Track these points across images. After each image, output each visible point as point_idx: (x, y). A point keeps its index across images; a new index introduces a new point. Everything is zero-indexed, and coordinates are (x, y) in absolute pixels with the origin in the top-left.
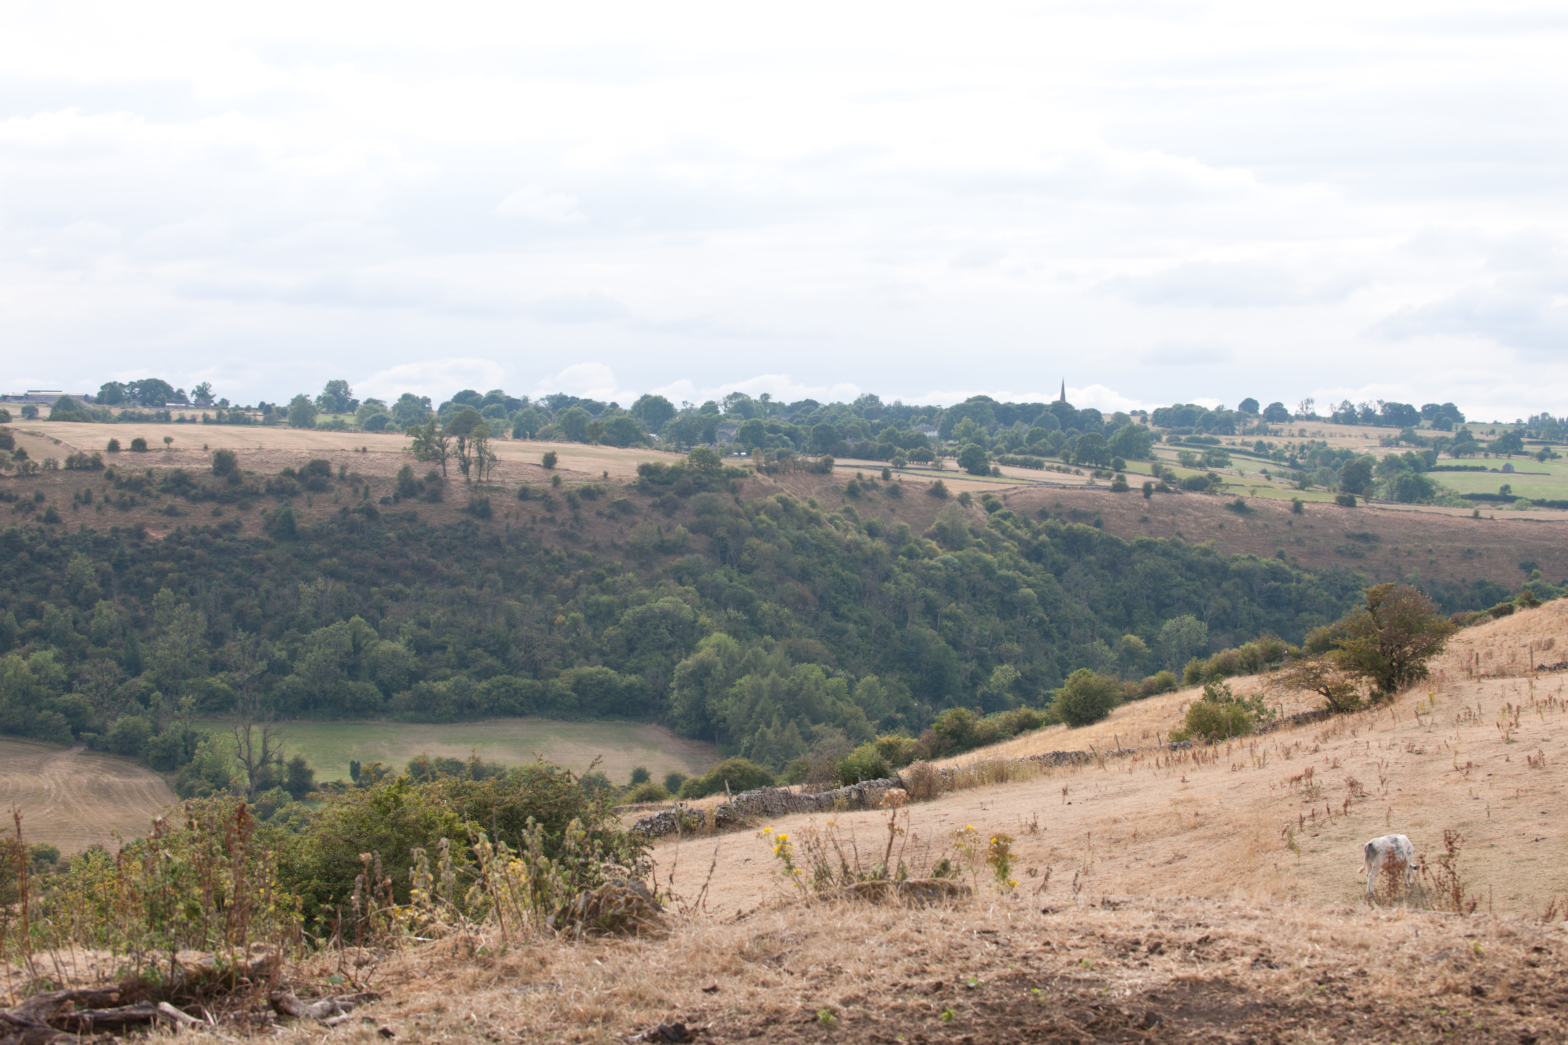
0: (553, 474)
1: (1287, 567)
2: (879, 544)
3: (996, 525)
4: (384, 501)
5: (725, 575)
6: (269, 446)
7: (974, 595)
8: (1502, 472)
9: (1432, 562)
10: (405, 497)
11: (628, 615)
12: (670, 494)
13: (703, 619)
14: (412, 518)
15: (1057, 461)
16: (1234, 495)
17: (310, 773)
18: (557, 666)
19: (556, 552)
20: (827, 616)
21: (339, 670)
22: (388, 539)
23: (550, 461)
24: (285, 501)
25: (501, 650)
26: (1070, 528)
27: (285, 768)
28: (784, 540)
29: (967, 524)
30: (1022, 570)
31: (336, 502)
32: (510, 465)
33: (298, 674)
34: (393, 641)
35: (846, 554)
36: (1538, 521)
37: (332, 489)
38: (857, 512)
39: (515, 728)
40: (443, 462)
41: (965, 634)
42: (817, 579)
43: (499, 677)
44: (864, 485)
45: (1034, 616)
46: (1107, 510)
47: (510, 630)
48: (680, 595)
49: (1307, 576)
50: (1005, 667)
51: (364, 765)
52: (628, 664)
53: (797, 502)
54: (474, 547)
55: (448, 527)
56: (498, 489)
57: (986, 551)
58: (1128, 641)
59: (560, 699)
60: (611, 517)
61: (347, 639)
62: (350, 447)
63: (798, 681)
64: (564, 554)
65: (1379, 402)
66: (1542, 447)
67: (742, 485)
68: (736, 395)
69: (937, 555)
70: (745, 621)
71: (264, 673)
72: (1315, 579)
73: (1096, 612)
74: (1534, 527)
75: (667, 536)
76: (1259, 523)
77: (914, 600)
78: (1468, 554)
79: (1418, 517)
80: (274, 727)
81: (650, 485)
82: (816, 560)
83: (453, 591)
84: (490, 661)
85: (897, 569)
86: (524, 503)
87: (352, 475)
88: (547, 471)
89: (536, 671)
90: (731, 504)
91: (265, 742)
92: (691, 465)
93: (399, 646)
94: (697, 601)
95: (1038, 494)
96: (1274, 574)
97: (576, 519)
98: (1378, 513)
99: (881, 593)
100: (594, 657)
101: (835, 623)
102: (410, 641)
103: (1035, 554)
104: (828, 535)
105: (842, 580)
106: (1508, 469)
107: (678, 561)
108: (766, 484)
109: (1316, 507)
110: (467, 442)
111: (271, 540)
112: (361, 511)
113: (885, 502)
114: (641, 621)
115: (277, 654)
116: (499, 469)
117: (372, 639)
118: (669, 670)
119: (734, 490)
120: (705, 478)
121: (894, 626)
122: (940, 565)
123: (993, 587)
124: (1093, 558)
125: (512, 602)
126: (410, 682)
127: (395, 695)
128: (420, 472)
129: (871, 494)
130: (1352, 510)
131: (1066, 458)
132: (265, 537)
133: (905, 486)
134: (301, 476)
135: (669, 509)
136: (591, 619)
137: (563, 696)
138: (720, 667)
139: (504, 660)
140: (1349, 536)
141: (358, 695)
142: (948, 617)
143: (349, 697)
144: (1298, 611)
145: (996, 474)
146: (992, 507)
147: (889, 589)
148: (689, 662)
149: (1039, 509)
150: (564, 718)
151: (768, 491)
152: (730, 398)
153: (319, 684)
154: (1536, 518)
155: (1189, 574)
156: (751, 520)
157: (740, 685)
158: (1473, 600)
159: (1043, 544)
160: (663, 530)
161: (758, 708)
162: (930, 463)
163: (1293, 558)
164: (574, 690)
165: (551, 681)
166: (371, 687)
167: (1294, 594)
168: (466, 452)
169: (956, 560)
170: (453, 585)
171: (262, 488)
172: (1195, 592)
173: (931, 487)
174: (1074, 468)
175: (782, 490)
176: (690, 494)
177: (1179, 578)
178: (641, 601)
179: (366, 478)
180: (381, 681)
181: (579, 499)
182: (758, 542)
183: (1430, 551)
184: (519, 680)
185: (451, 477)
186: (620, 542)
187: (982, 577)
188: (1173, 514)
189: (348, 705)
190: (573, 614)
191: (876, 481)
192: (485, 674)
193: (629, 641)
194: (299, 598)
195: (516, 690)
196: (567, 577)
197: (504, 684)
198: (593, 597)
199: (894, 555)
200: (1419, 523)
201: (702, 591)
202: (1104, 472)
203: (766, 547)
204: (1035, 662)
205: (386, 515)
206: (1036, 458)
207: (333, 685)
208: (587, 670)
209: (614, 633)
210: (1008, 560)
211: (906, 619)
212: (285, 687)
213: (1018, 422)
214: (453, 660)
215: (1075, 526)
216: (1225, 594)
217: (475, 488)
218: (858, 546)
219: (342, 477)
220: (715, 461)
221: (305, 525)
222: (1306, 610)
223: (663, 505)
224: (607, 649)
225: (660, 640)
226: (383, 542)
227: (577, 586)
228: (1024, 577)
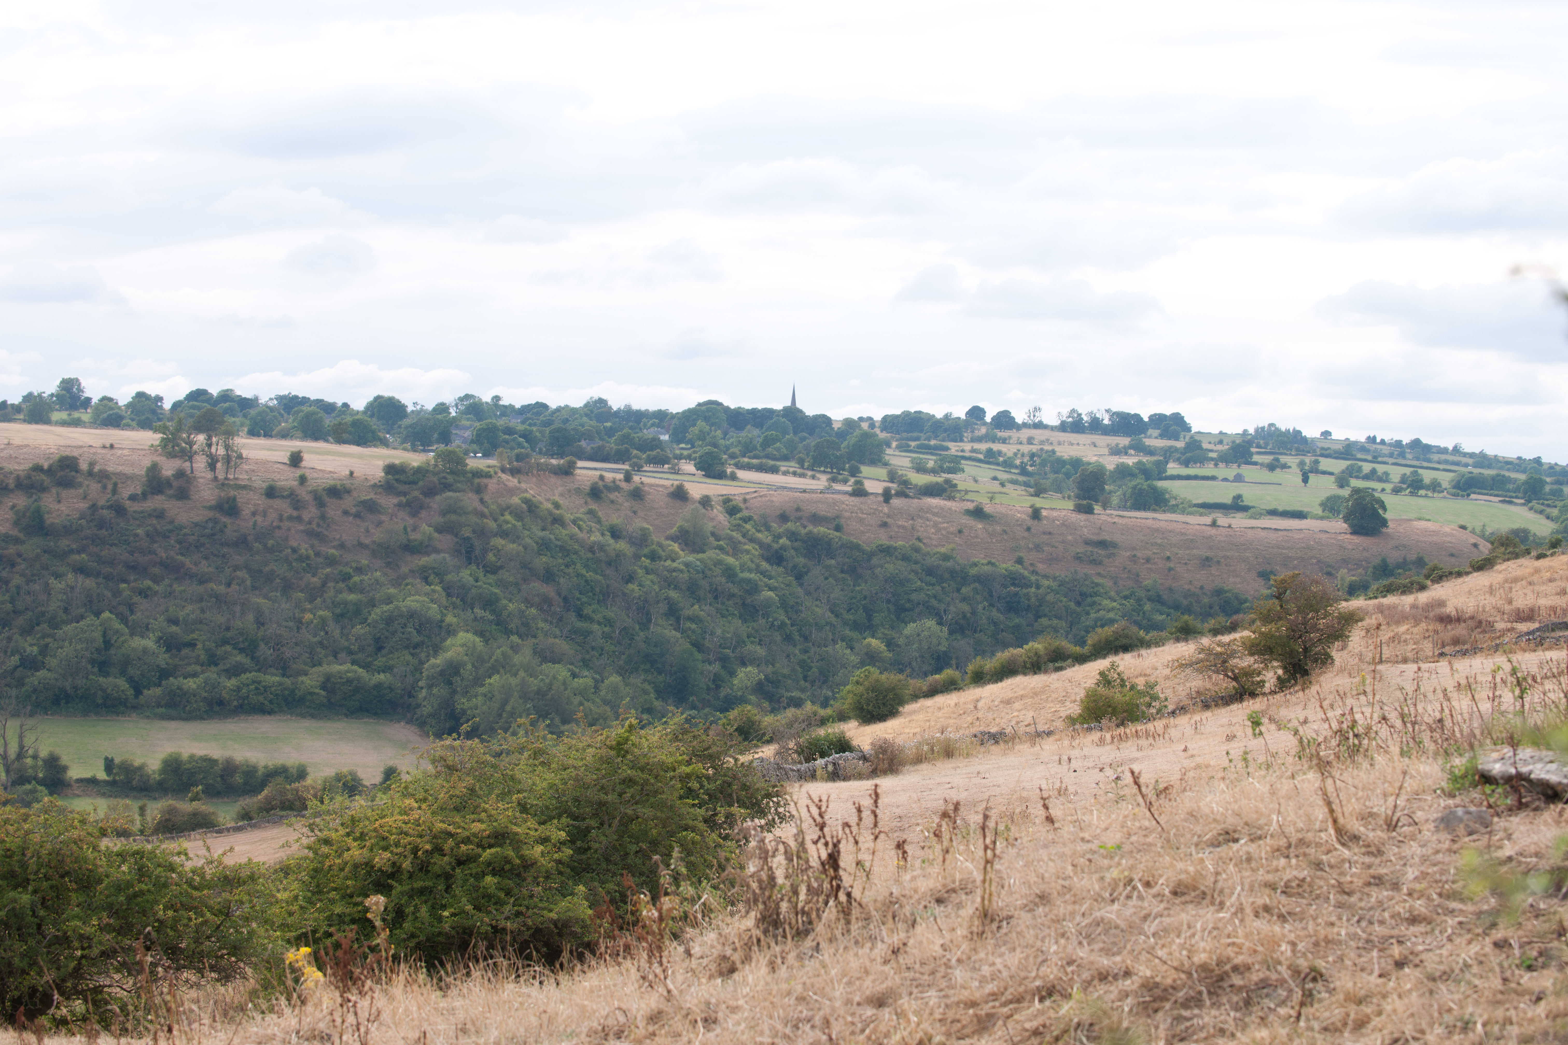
0: (299, 472)
1: (1026, 573)
2: (622, 545)
3: (738, 527)
4: (133, 498)
5: (471, 575)
6: (17, 441)
7: (716, 598)
8: (1233, 481)
9: (1170, 569)
10: (153, 493)
11: (376, 614)
12: (416, 493)
13: (450, 619)
14: (160, 515)
15: (793, 465)
16: (973, 501)
17: (65, 768)
18: (305, 664)
19: (303, 551)
20: (572, 617)
21: (90, 667)
22: (137, 535)
23: (296, 459)
24: (34, 497)
25: (250, 648)
26: (810, 532)
27: (40, 763)
28: (528, 541)
29: (709, 527)
30: (763, 573)
31: (85, 498)
32: (257, 463)
33: (49, 670)
34: (143, 637)
35: (590, 555)
36: (1276, 529)
37: (80, 485)
38: (600, 514)
39: (265, 726)
40: (190, 459)
41: (707, 636)
42: (562, 580)
43: (248, 675)
44: (606, 487)
45: (776, 619)
46: (847, 514)
47: (259, 628)
48: (426, 594)
49: (1046, 583)
50: (749, 669)
51: (117, 761)
52: (376, 663)
53: (541, 503)
54: (222, 544)
55: (196, 525)
56: (244, 487)
57: (727, 554)
58: (869, 645)
59: (309, 697)
60: (357, 516)
61: (98, 635)
62: (97, 443)
63: (547, 681)
64: (311, 552)
65: (1107, 411)
66: (1272, 457)
67: (486, 486)
68: (467, 397)
69: (679, 558)
70: (491, 622)
71: (17, 667)
72: (1054, 585)
73: (837, 616)
74: (1273, 536)
75: (413, 536)
76: (998, 528)
77: (658, 602)
78: (1207, 562)
79: (1156, 525)
80: (30, 722)
81: (396, 485)
82: (561, 561)
83: (201, 589)
84: (240, 658)
85: (641, 572)
86: (271, 502)
87: (100, 471)
88: (293, 469)
89: (284, 668)
90: (477, 504)
91: (21, 737)
92: (436, 465)
93: (149, 643)
94: (444, 600)
95: (778, 498)
96: (1014, 579)
97: (323, 517)
98: (1116, 520)
99: (624, 594)
100: (342, 655)
101: (580, 624)
102: (160, 638)
103: (776, 558)
104: (572, 537)
105: (586, 581)
106: (1239, 478)
107: (424, 560)
108: (510, 484)
109: (1055, 514)
110: (214, 439)
111: (21, 536)
112: (110, 507)
113: (627, 504)
114: (389, 620)
115: (29, 649)
116: (245, 467)
117: (122, 635)
118: (418, 669)
119: (479, 490)
120: (450, 479)
121: (637, 627)
122: (682, 567)
123: (735, 590)
124: (833, 562)
125: (261, 600)
126: (160, 679)
127: (145, 692)
128: (169, 468)
129: (613, 496)
130: (1090, 517)
131: (801, 463)
132: (15, 532)
133: (646, 488)
134: (50, 471)
135: (414, 508)
136: (339, 617)
137: (312, 694)
138: (469, 666)
139: (253, 658)
140: (1087, 543)
141: (109, 691)
142: (691, 619)
143: (100, 693)
144: (1037, 617)
145: (733, 477)
146: (732, 510)
147: (633, 590)
148: (438, 661)
149: (778, 513)
150: (313, 716)
151: (512, 492)
152: (461, 399)
153: (70, 680)
154: (1274, 527)
155: (929, 578)
156: (496, 520)
157: (490, 684)
158: (1211, 607)
159: (783, 548)
160: (409, 529)
161: (508, 708)
162: (666, 466)
163: (1032, 564)
164: (323, 687)
165: (301, 679)
166: (123, 683)
167: (1033, 600)
168: (213, 450)
169: (698, 563)
170: (201, 582)
171: (11, 483)
172: (935, 597)
173: (672, 490)
174: (810, 473)
175: (526, 491)
176: (436, 494)
177: (919, 583)
178: (389, 600)
179: (114, 474)
180: (131, 677)
181: (326, 499)
182: (503, 542)
183: (1168, 558)
184: (268, 677)
185: (197, 474)
186: (367, 541)
187: (724, 580)
188: (913, 519)
189: (99, 701)
190: (321, 613)
191: (618, 483)
192: (235, 671)
193: (377, 640)
194: (50, 594)
195: (265, 687)
196: (314, 575)
197: (254, 682)
198: (340, 596)
199: (637, 557)
200: (1157, 530)
201: (448, 591)
202: (840, 477)
203: (512, 547)
204: (777, 665)
205: (135, 512)
206: (771, 463)
207: (84, 681)
208: (336, 668)
209: (362, 631)
210: (750, 564)
211: (649, 621)
212: (36, 683)
213: (749, 427)
214: (202, 657)
215: (815, 530)
216: (964, 599)
217: (223, 485)
218: (602, 548)
219: (90, 473)
220: (460, 462)
221: (56, 521)
222: (1045, 616)
223: (408, 504)
224: (354, 648)
225: (408, 639)
226: (132, 538)
227: (324, 585)
228: (766, 580)
